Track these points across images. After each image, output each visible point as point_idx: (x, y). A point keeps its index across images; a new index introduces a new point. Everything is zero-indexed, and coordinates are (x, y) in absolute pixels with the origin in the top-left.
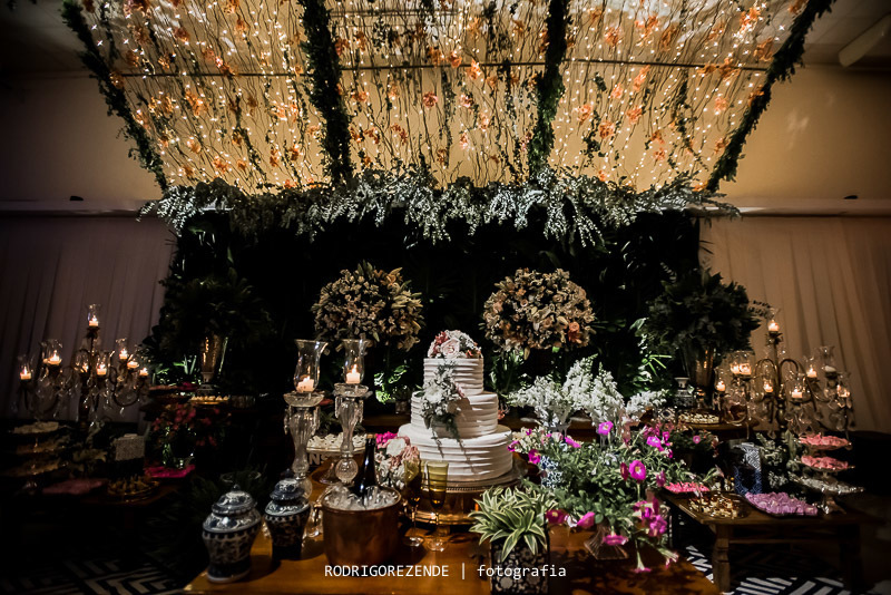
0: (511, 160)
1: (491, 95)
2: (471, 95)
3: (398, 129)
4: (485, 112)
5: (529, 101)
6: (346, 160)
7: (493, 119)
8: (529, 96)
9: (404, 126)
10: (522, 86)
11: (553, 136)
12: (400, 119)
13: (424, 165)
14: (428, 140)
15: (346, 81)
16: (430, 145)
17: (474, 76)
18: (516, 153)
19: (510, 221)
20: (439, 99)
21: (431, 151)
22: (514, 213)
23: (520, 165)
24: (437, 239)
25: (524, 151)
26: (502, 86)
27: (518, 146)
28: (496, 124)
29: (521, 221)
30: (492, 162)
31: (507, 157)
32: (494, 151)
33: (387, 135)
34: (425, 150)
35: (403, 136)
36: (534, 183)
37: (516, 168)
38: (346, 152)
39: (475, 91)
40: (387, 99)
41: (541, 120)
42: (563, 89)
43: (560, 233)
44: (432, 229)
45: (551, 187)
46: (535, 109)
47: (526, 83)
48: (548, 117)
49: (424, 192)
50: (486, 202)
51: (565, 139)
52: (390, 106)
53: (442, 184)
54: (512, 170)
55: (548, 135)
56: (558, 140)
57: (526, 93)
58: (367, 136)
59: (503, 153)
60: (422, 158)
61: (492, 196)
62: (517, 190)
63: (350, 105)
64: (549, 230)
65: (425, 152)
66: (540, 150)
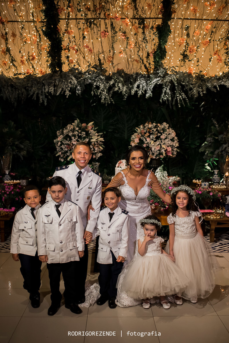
0: (145, 61)
1: (135, 34)
2: (125, 33)
3: (87, 47)
4: (132, 40)
5: (154, 37)
6: (60, 60)
7: (136, 44)
8: (154, 34)
9: (91, 46)
10: (151, 29)
11: (166, 52)
12: (89, 42)
13: (100, 63)
14: (103, 53)
15: (62, 25)
16: (104, 55)
17: (127, 24)
18: (147, 58)
21: (104, 57)
23: (150, 64)
24: (107, 103)
25: (151, 59)
26: (141, 31)
28: (138, 46)
29: (149, 94)
30: (135, 63)
31: (143, 60)
32: (136, 58)
33: (82, 50)
34: (102, 56)
35: (90, 50)
37: (148, 65)
39: (127, 31)
40: (83, 34)
42: (170, 32)
43: (168, 100)
44: (105, 98)
45: (164, 75)
46: (157, 40)
48: (163, 44)
50: (132, 84)
52: (84, 37)
53: (109, 71)
54: (145, 66)
55: (163, 51)
56: (169, 53)
57: (152, 32)
58: (71, 50)
59: (141, 58)
60: (100, 60)
64: (163, 99)
65: (102, 58)
66: (159, 59)
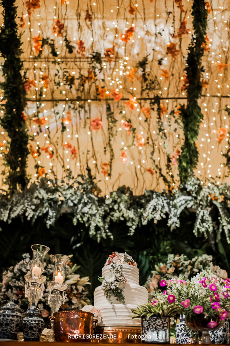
0: (164, 172)
1: (146, 121)
2: (129, 121)
3: (69, 146)
4: (142, 133)
5: (176, 126)
6: (23, 172)
7: (148, 140)
8: (176, 121)
9: (74, 144)
10: (171, 114)
11: (197, 153)
12: (72, 139)
13: (90, 177)
14: (94, 156)
15: (30, 110)
16: (96, 160)
17: (132, 107)
18: (168, 166)
19: (164, 221)
20: (104, 123)
21: (96, 165)
22: (167, 214)
23: (172, 176)
24: (102, 238)
25: (175, 165)
26: (154, 114)
27: (169, 160)
28: (151, 142)
29: (174, 222)
30: (148, 174)
31: (160, 170)
32: (150, 165)
33: (60, 151)
34: (92, 163)
35: (73, 152)
36: (183, 190)
37: (169, 179)
38: (23, 164)
39: (133, 118)
40: (62, 124)
41: (187, 139)
42: (202, 116)
43: (207, 231)
44: (97, 228)
45: (198, 193)
46: (181, 132)
47: (173, 112)
48: (192, 137)
49: (90, 198)
50: (143, 206)
51: (207, 154)
52: (64, 128)
53: (105, 192)
54: (165, 180)
55: (193, 151)
56: (202, 155)
57: (173, 120)
58: (43, 152)
59: (157, 166)
60: (89, 170)
61: (148, 201)
62: (170, 196)
63: (32, 129)
64: (198, 229)
65: (92, 166)
66: (187, 163)
